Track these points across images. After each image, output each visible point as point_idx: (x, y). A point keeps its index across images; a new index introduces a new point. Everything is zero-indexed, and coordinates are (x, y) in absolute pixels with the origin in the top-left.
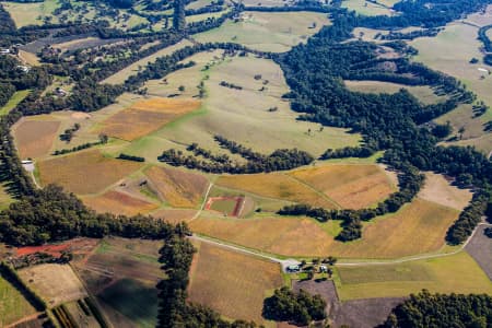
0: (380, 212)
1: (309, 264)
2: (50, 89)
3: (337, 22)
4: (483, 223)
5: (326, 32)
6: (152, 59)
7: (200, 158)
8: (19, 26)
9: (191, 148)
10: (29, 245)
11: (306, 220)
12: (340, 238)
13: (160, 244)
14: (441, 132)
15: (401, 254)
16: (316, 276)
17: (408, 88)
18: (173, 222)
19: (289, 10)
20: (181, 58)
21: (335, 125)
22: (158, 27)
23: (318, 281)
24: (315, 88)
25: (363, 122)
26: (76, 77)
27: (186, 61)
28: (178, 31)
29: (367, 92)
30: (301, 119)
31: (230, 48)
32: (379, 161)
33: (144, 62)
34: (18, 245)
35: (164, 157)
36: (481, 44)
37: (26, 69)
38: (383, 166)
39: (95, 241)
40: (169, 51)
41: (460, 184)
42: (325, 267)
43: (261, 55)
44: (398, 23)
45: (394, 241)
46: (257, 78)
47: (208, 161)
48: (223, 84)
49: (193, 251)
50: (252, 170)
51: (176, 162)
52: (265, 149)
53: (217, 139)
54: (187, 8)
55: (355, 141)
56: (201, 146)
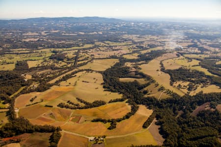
0: (124, 119)
1: (97, 138)
2: (32, 86)
3: (121, 61)
4: (155, 120)
5: (117, 64)
6: (64, 75)
7: (71, 105)
8: (30, 67)
9: (68, 102)
10: (8, 137)
11: (100, 123)
12: (109, 129)
13: (51, 134)
14: (145, 92)
15: (127, 133)
16: (99, 142)
17: (137, 80)
18: (56, 126)
19: (108, 58)
20: (73, 74)
21: (115, 92)
22: (69, 66)
23: (99, 144)
24: (111, 81)
25: (123, 91)
26: (40, 81)
27: (74, 75)
28: (75, 67)
29: (125, 81)
30: (105, 91)
31: (88, 70)
32: (126, 102)
33: (62, 76)
34: (5, 138)
35: (59, 105)
36: (160, 65)
37: (26, 80)
38: (127, 104)
39: (30, 134)
40: (70, 72)
41: (150, 108)
42: (102, 139)
43: (97, 72)
44: (138, 60)
45: (126, 128)
46: (94, 79)
47: (73, 106)
48: (83, 81)
49: (61, 136)
50: (86, 108)
51: (62, 107)
52: (91, 101)
53: (77, 98)
54: (78, 59)
55: (120, 96)
56: (71, 101)
